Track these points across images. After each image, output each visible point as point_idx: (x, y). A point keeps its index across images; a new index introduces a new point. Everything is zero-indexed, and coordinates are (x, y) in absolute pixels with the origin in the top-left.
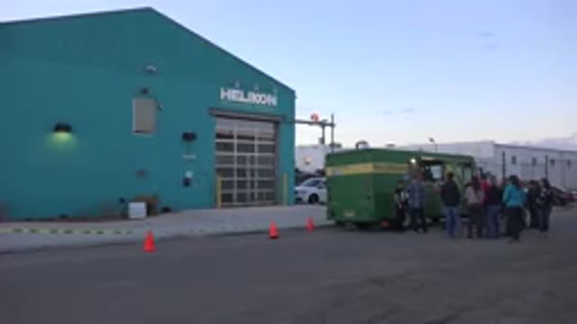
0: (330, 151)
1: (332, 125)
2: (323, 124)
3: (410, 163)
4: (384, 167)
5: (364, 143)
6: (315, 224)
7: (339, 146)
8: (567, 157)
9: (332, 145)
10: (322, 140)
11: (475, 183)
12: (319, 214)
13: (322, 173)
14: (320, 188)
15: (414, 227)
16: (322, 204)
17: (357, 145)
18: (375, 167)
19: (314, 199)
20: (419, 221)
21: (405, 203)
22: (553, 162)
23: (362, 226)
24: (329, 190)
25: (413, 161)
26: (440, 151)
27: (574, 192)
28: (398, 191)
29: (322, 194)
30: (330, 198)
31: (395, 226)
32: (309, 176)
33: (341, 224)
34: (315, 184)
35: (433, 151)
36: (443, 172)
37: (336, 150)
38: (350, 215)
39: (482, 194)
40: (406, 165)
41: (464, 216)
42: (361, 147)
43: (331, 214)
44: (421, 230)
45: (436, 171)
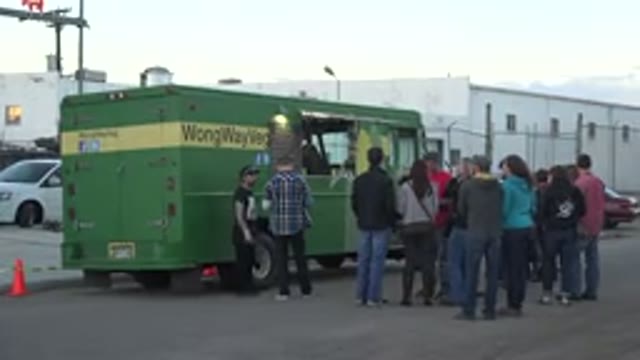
0: (73, 90)
1: (81, 23)
2: (57, 21)
3: (272, 126)
4: (209, 135)
5: (162, 71)
6: (31, 278)
7: (100, 77)
8: (623, 118)
9: (81, 75)
10: (56, 62)
11: (421, 175)
12: (43, 252)
13: (51, 147)
14: (46, 184)
15: (281, 282)
16: (53, 226)
17: (143, 77)
18: (188, 134)
19: (30, 214)
20: (293, 268)
21: (261, 225)
22: (592, 127)
23: (154, 282)
24: (70, 191)
25: (281, 120)
26: (346, 98)
27: (633, 200)
28: (243, 195)
29: (52, 201)
30: (70, 213)
31: (235, 279)
32: (18, 154)
33: (99, 278)
34: (33, 176)
35: (332, 99)
36: (352, 148)
37: (91, 88)
38: (122, 254)
39: (433, 202)
40: (264, 131)
41: (393, 254)
42: (151, 82)
43: (74, 252)
44: (296, 290)
45: (335, 146)
